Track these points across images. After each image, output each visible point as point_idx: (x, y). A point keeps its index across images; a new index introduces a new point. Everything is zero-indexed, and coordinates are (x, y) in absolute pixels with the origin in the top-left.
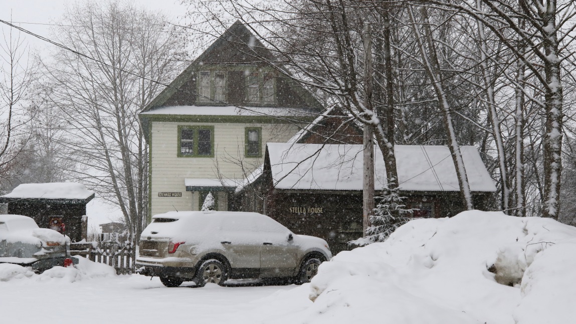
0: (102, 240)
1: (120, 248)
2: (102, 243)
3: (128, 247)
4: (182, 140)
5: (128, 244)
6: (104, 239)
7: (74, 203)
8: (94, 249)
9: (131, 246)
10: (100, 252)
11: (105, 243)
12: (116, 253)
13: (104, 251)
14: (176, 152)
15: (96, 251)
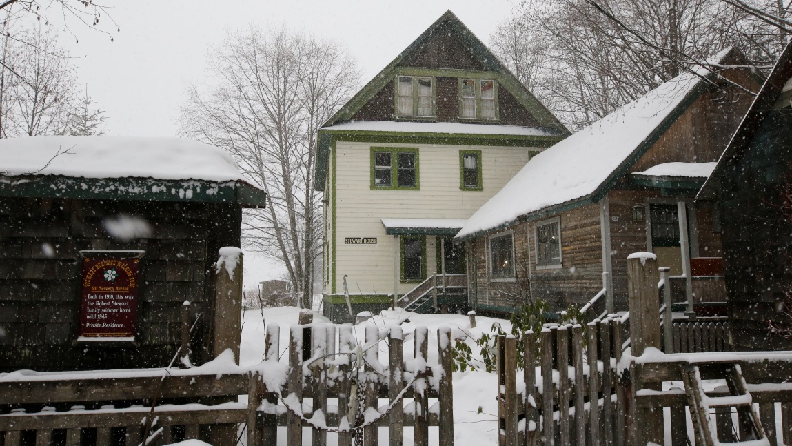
0: (307, 355)
1: (383, 391)
2: (306, 371)
3: (421, 386)
4: (377, 167)
5: (420, 375)
6: (316, 354)
7: (190, 194)
8: (272, 398)
9: (435, 381)
10: (298, 412)
11: (316, 371)
12: (371, 415)
13: (316, 407)
14: (369, 183)
15: (280, 408)
